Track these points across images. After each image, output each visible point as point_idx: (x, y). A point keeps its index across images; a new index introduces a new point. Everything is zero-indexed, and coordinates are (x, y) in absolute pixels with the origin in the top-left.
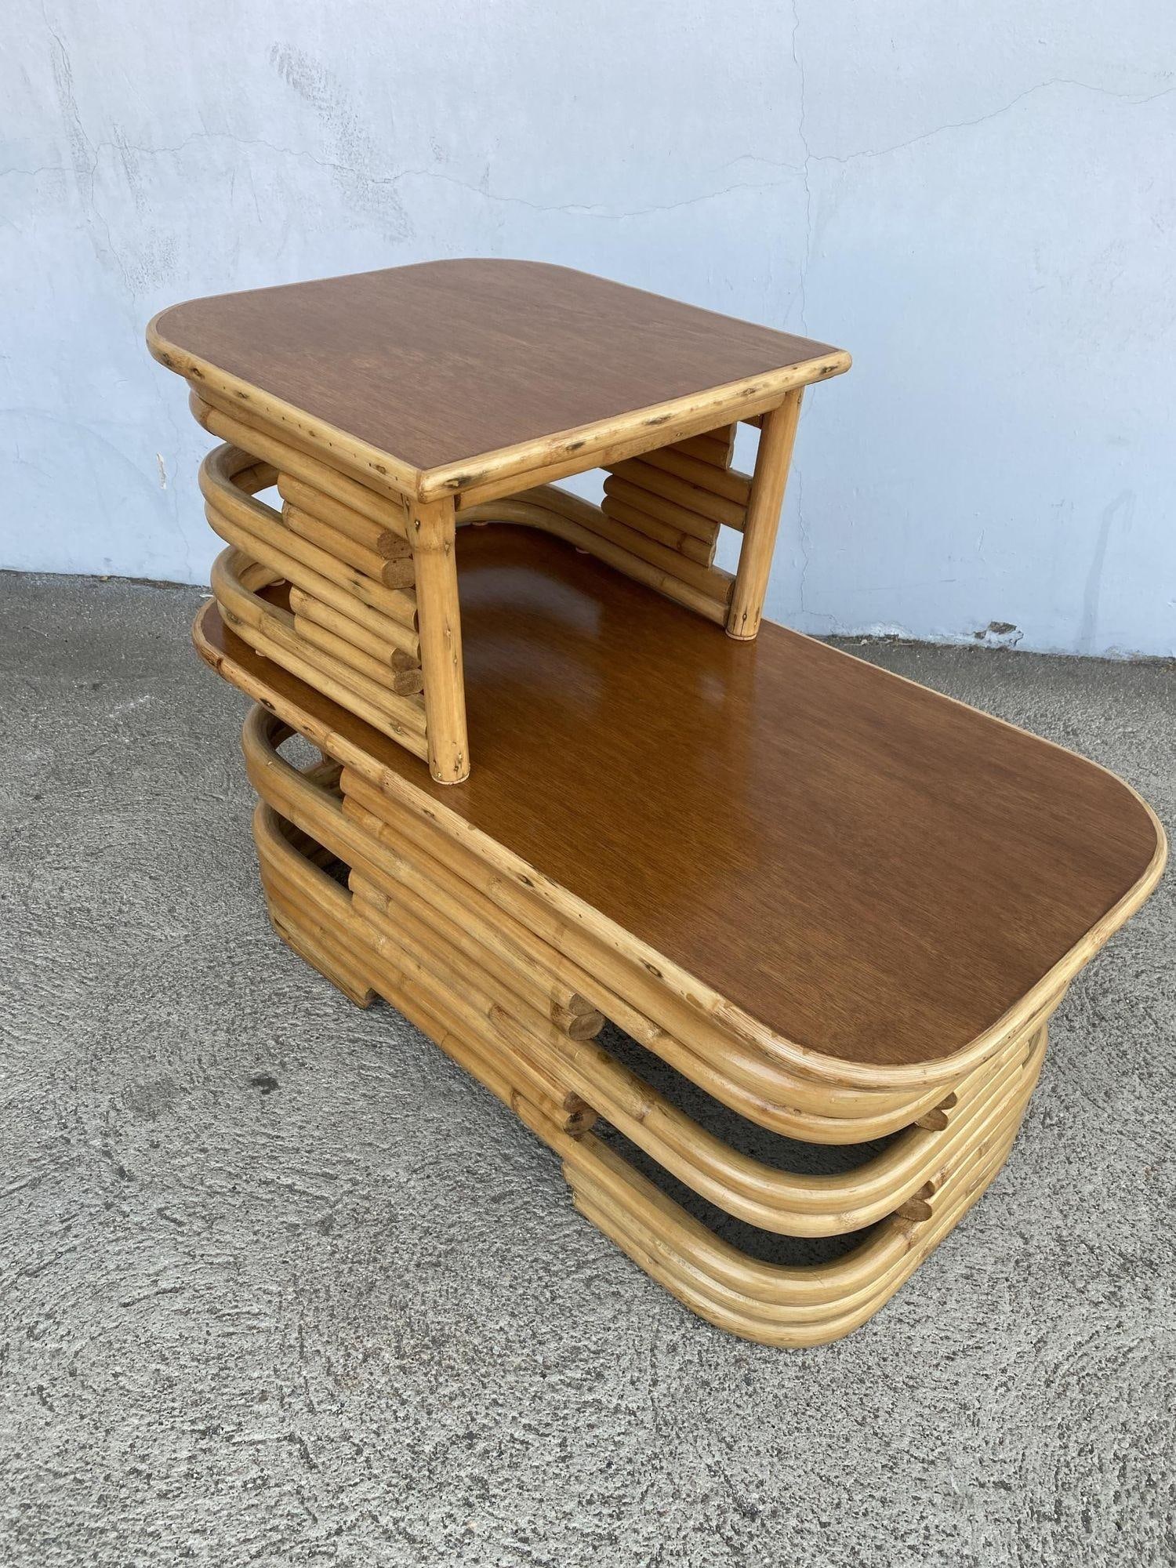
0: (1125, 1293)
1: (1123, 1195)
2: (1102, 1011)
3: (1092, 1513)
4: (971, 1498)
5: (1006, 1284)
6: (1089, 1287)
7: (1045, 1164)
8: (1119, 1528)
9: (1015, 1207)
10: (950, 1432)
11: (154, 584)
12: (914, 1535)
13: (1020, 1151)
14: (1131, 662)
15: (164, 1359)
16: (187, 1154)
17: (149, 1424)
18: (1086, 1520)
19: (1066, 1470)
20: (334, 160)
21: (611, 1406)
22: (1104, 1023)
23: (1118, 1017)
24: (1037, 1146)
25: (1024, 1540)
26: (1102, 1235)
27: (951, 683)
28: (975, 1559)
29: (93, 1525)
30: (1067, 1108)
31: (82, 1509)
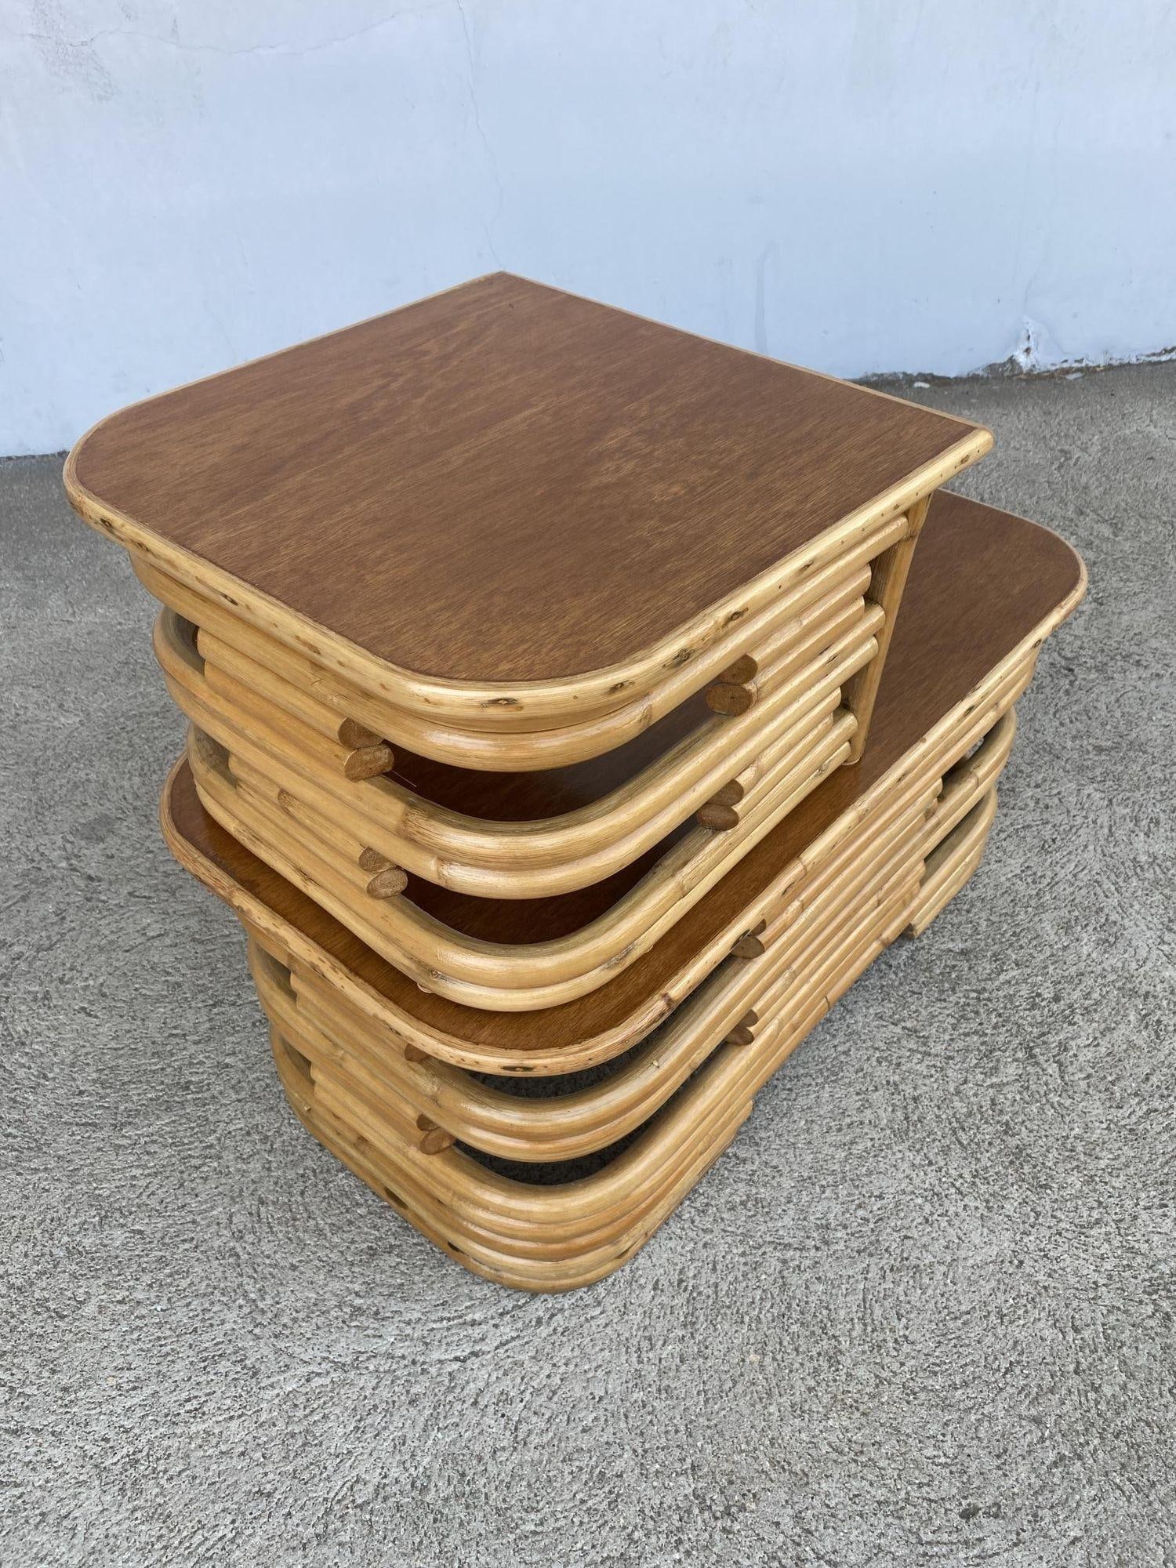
17: (172, 1009)
20: (32, 30)
31: (142, 1062)
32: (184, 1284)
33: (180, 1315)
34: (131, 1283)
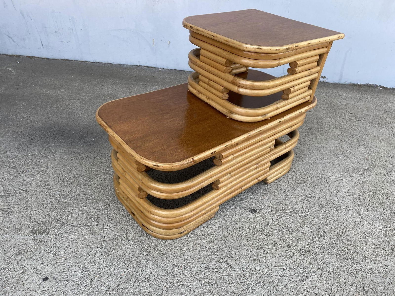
0: (365, 173)
1: (363, 161)
2: (354, 137)
3: (365, 199)
5: (345, 172)
6: (359, 173)
9: (344, 162)
10: (340, 189)
11: (149, 67)
14: (349, 85)
19: (360, 194)
26: (360, 166)
32: (213, 244)
33: (212, 250)
34: (200, 241)
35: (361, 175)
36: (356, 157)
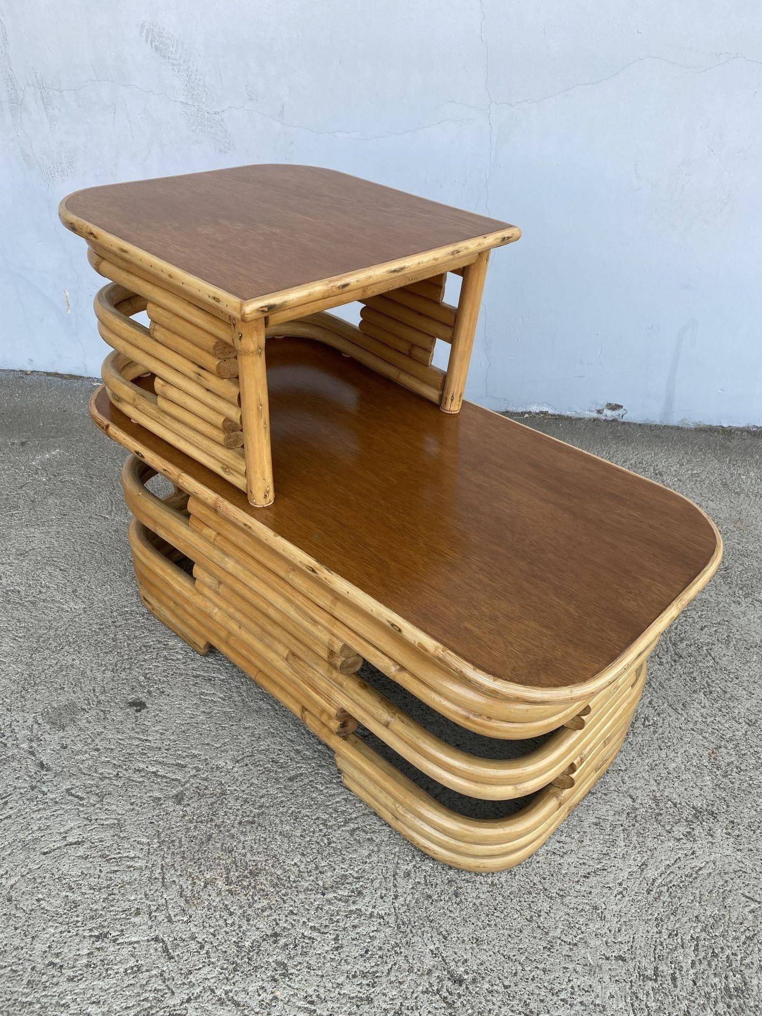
0: (696, 832)
1: (694, 769)
2: (680, 652)
3: (677, 975)
4: (600, 967)
5: (622, 828)
6: (674, 829)
7: (645, 750)
8: (695, 984)
9: (626, 778)
10: (587, 924)
11: (62, 376)
12: (564, 992)
13: (629, 743)
14: (696, 429)
15: (71, 888)
16: (86, 752)
17: (61, 932)
18: (674, 979)
19: (661, 947)
20: (182, 99)
21: (368, 913)
22: (681, 660)
23: (690, 655)
24: (640, 739)
25: (634, 993)
26: (682, 795)
27: (582, 442)
28: (604, 1007)
29: (24, 1000)
30: (659, 714)
31: (16, 989)
35: (679, 840)
36: (672, 748)
